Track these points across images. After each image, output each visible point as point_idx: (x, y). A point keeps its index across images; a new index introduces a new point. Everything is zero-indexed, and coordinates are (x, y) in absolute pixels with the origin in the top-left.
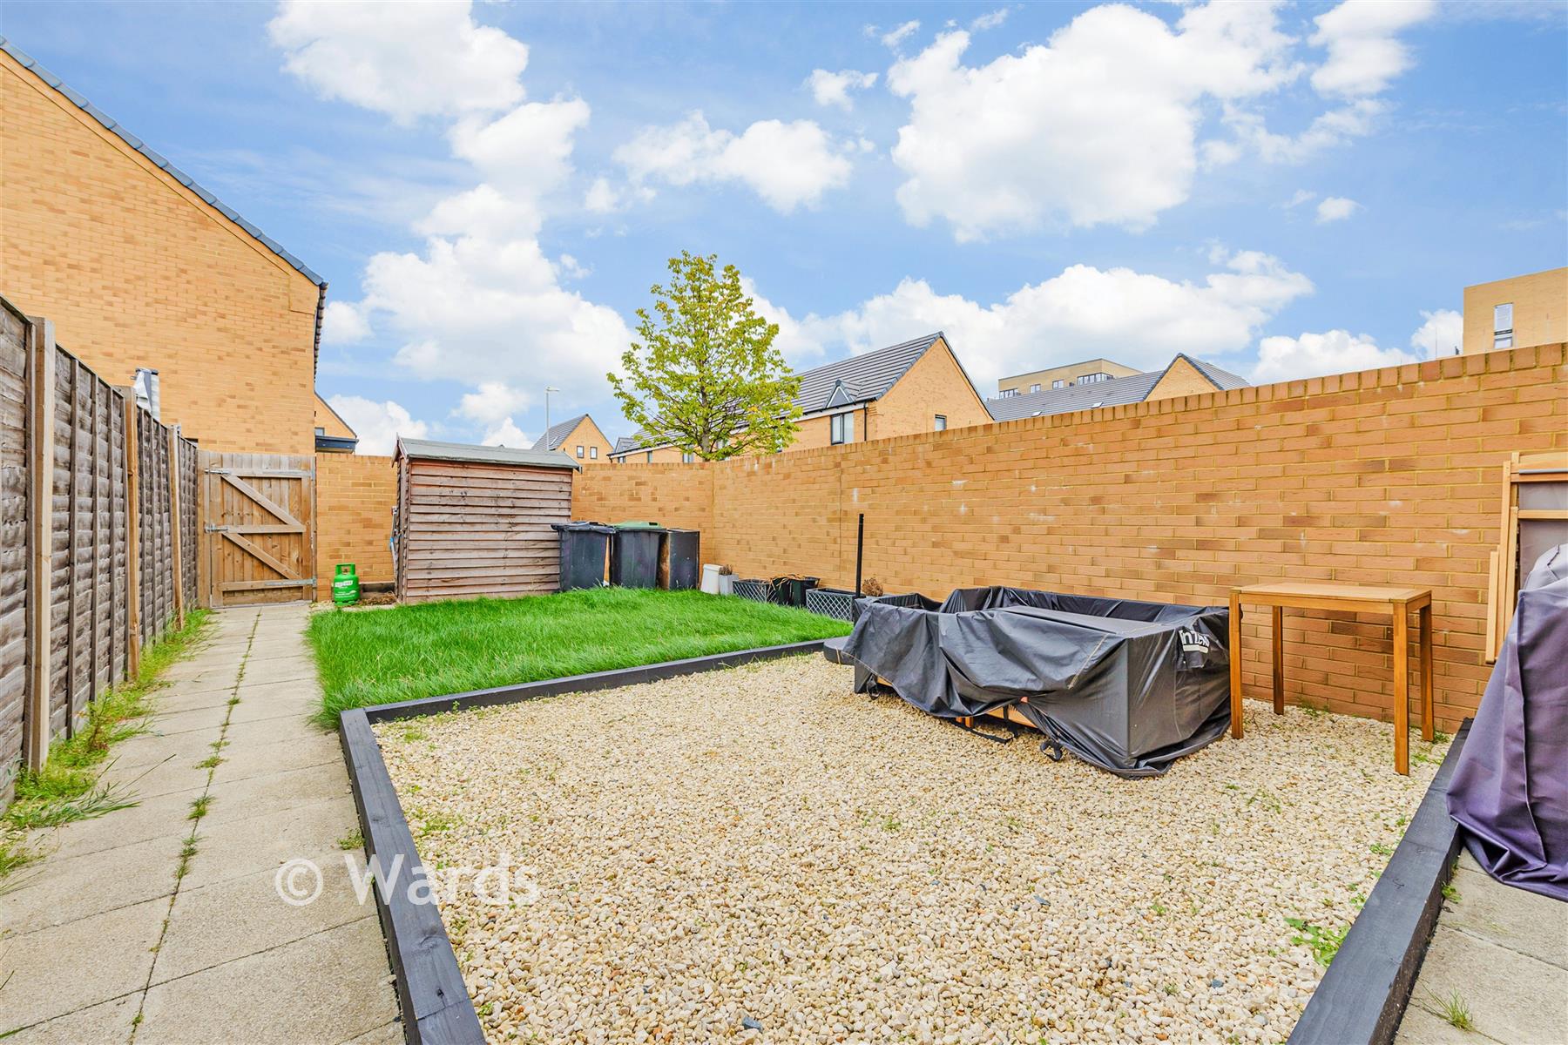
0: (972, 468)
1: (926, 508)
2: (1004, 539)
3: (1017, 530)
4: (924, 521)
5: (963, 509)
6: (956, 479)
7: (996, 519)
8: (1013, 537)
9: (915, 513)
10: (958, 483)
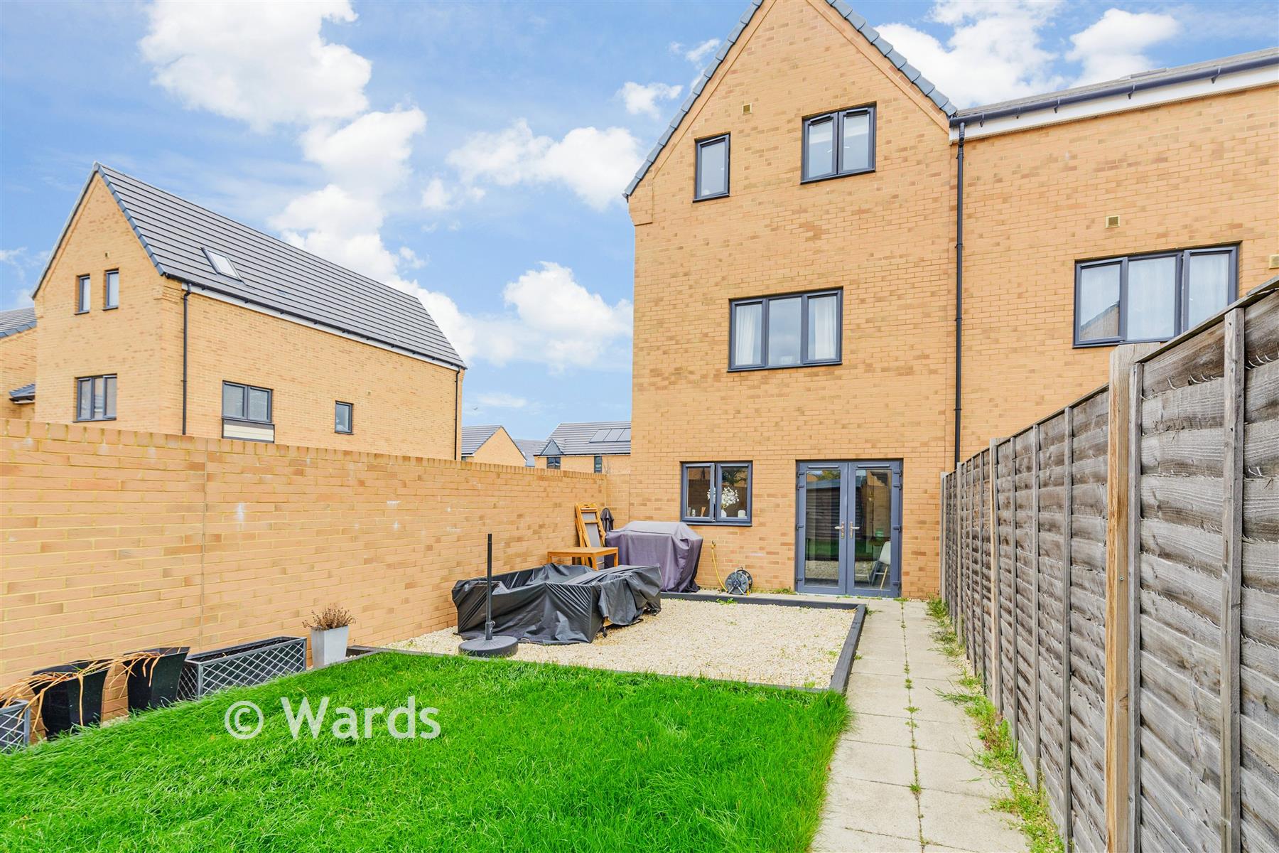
0: (404, 491)
1: (357, 526)
2: (430, 548)
3: (438, 540)
4: (354, 539)
5: (396, 526)
6: (391, 500)
7: (423, 533)
8: (436, 545)
9: (344, 532)
10: (393, 503)
